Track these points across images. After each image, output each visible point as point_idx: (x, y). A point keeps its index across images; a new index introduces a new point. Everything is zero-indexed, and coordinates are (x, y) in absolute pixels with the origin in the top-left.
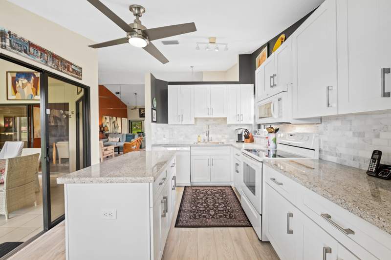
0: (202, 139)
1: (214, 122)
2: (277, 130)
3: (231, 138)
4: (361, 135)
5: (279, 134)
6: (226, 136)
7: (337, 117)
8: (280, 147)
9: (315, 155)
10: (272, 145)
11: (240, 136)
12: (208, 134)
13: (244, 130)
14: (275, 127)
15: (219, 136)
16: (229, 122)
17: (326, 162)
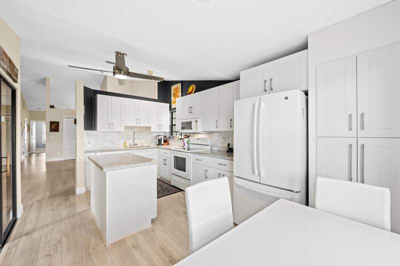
0: (127, 144)
1: (139, 130)
2: (189, 136)
3: (152, 143)
4: (224, 138)
5: (191, 139)
6: (148, 141)
7: (217, 132)
8: (191, 146)
9: (209, 148)
10: (186, 145)
11: (160, 141)
12: (134, 140)
13: (163, 137)
14: (188, 135)
15: (143, 141)
16: (152, 130)
17: (213, 150)
